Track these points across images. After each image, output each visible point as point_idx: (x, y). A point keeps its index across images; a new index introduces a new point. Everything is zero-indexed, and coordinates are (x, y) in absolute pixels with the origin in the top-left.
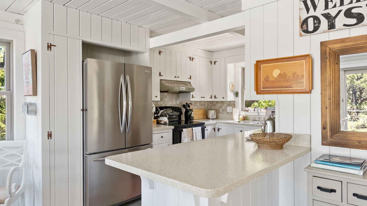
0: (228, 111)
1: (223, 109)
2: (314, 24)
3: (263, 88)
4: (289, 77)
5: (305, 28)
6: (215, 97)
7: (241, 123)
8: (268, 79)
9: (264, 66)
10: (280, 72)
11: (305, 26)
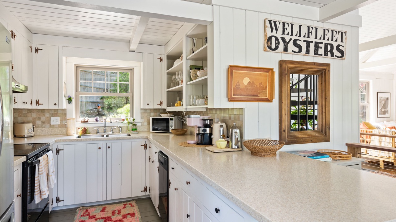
0: (52, 123)
1: (41, 121)
2: (276, 43)
3: (234, 95)
4: (256, 86)
5: (270, 45)
6: (37, 103)
7: (82, 138)
8: (239, 86)
9: (236, 72)
10: (250, 81)
11: (269, 43)
